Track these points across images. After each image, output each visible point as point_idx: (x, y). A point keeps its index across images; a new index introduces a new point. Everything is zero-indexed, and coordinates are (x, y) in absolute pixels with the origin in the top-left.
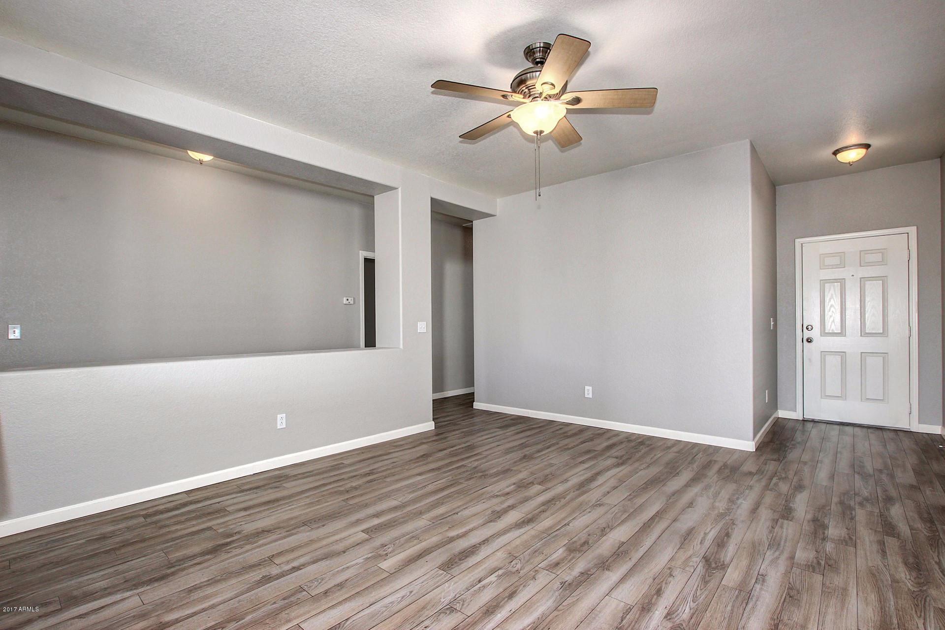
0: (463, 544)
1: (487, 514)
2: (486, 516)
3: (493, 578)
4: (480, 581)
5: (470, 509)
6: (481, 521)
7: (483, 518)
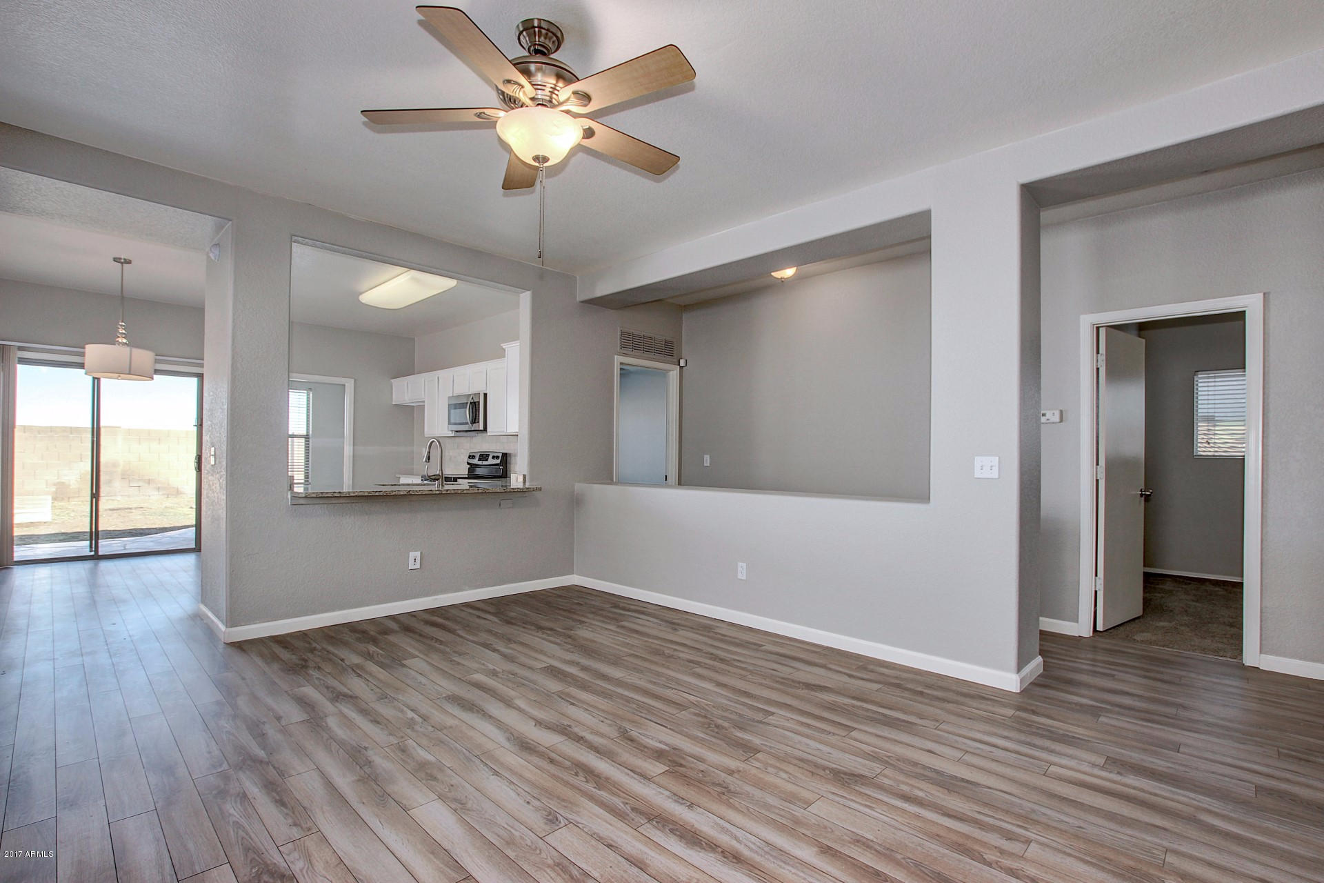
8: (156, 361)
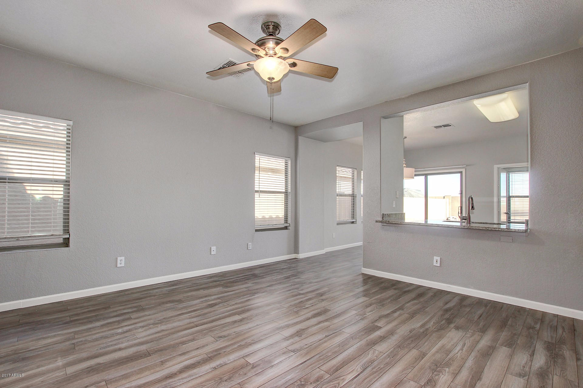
0: (320, 318)
1: (305, 335)
2: (306, 333)
3: (307, 306)
4: (312, 306)
5: (317, 339)
6: (310, 330)
7: (308, 332)
8: (415, 171)
